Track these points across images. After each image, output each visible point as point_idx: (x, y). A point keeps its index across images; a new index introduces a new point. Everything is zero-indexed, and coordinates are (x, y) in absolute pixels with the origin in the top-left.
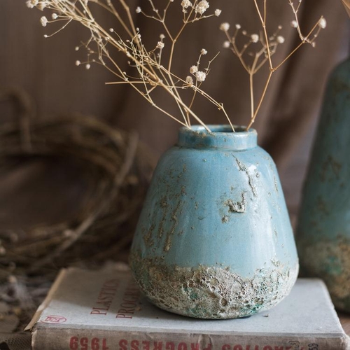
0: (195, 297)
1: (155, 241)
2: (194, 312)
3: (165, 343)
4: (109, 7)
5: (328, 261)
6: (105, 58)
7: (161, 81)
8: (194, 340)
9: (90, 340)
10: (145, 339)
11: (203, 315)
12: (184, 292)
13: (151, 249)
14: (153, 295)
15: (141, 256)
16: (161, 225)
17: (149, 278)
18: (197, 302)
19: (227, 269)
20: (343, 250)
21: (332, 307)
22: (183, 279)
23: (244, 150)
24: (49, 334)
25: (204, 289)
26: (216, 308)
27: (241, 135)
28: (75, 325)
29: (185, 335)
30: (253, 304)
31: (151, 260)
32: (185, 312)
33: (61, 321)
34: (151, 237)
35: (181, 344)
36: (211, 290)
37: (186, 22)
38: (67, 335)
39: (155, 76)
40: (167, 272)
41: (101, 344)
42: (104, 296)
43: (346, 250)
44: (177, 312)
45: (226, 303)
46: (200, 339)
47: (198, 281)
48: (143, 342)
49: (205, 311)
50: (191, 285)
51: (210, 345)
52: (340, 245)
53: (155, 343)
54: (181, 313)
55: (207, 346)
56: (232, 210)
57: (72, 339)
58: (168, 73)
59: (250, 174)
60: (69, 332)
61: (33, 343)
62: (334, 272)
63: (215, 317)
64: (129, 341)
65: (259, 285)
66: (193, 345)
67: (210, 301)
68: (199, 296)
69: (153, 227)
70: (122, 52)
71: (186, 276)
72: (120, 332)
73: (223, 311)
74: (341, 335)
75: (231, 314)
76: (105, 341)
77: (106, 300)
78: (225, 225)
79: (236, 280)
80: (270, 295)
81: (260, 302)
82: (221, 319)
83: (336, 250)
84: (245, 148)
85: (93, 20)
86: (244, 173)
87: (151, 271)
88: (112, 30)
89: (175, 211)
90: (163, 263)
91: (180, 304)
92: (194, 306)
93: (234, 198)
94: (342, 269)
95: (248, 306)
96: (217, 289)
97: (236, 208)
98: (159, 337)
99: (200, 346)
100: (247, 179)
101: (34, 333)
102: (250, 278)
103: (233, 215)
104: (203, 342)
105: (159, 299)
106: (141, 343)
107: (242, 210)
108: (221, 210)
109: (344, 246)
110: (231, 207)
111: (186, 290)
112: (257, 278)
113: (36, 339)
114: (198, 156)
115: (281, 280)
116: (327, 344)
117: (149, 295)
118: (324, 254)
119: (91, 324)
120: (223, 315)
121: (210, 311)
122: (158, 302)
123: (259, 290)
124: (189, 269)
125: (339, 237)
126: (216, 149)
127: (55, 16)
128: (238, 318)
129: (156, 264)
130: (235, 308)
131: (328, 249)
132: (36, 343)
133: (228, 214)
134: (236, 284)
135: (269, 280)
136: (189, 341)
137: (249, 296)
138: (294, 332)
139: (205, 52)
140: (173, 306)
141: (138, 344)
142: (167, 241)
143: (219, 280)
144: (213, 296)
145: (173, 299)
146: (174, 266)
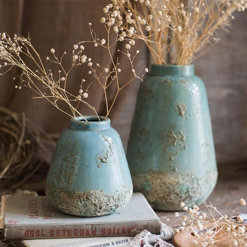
0: (85, 206)
1: (63, 179)
2: (85, 213)
3: (73, 230)
4: (28, 54)
5: (145, 183)
6: (31, 84)
7: (61, 96)
8: (87, 227)
9: (35, 231)
10: (63, 229)
11: (89, 215)
12: (80, 204)
13: (61, 183)
14: (62, 206)
15: (55, 187)
16: (66, 170)
17: (60, 198)
18: (86, 208)
19: (101, 191)
20: (152, 177)
21: (150, 207)
22: (79, 197)
23: (105, 130)
24: (14, 230)
25: (90, 202)
26: (96, 210)
27: (103, 123)
28: (26, 224)
29: (83, 225)
30: (114, 208)
31: (61, 189)
32: (79, 214)
33: (17, 223)
34: (60, 177)
35: (81, 230)
36: (94, 202)
37: (73, 65)
38: (23, 230)
39: (58, 93)
40: (70, 194)
41: (41, 233)
42: (32, 209)
43: (154, 177)
44: (75, 214)
45: (101, 208)
46: (90, 227)
47: (87, 198)
48: (62, 230)
49: (90, 213)
50: (83, 200)
51: (96, 229)
52: (151, 174)
53: (68, 230)
54: (77, 214)
55: (94, 230)
56: (102, 161)
57: (26, 231)
58: (64, 90)
59: (110, 143)
60: (24, 228)
61: (5, 235)
62: (148, 189)
63: (95, 215)
64: (55, 230)
65: (117, 198)
66: (87, 230)
67: (93, 208)
68: (88, 205)
69: (61, 172)
70: (40, 80)
71: (81, 195)
72: (50, 226)
73: (99, 212)
74: (158, 220)
75: (103, 214)
76: (42, 231)
77: (34, 211)
78: (99, 169)
79: (106, 196)
80: (122, 202)
81: (117, 206)
82: (98, 216)
83: (149, 177)
84: (106, 129)
85: (24, 65)
86: (107, 142)
87: (61, 194)
88: (37, 71)
89: (73, 163)
90: (68, 190)
91: (77, 210)
92: (85, 210)
93: (103, 155)
94: (152, 187)
95: (111, 209)
96: (97, 201)
97: (104, 160)
98: (70, 227)
99: (90, 230)
100: (109, 145)
101: (6, 230)
102: (112, 194)
103: (103, 164)
104: (92, 228)
105: (66, 208)
106: (61, 231)
107: (107, 161)
108: (97, 162)
109: (153, 175)
110: (102, 160)
111: (81, 203)
112: (115, 195)
113: (7, 233)
114: (83, 135)
115: (126, 195)
116: (152, 225)
117: (60, 206)
118: (142, 179)
119: (33, 223)
120: (99, 214)
121: (92, 213)
122: (65, 210)
123: (117, 201)
124: (82, 192)
125: (150, 170)
126: (92, 130)
127: (6, 64)
128: (106, 215)
129: (64, 190)
130: (105, 210)
131: (145, 177)
132: (7, 235)
133: (100, 163)
134: (106, 198)
135: (121, 195)
136: (85, 228)
137: (112, 204)
138: (135, 220)
139: (84, 81)
140: (73, 211)
141: (53, 232)
142: (69, 178)
143: (98, 196)
144: (95, 205)
145: (73, 208)
146: (74, 191)
